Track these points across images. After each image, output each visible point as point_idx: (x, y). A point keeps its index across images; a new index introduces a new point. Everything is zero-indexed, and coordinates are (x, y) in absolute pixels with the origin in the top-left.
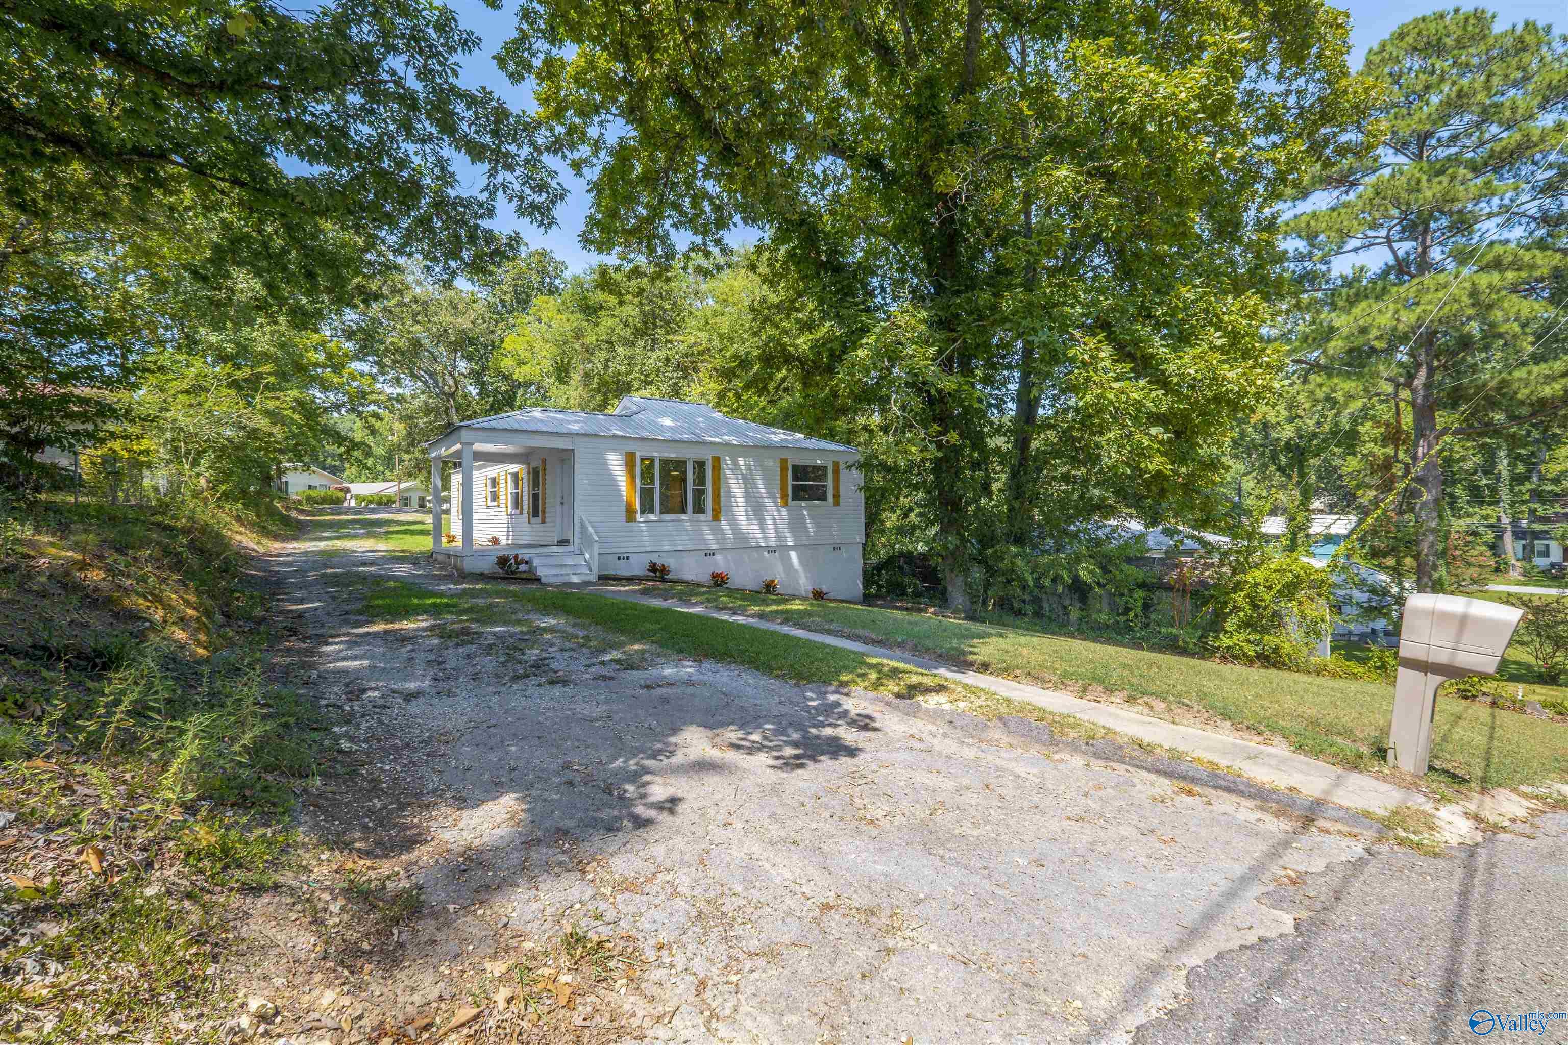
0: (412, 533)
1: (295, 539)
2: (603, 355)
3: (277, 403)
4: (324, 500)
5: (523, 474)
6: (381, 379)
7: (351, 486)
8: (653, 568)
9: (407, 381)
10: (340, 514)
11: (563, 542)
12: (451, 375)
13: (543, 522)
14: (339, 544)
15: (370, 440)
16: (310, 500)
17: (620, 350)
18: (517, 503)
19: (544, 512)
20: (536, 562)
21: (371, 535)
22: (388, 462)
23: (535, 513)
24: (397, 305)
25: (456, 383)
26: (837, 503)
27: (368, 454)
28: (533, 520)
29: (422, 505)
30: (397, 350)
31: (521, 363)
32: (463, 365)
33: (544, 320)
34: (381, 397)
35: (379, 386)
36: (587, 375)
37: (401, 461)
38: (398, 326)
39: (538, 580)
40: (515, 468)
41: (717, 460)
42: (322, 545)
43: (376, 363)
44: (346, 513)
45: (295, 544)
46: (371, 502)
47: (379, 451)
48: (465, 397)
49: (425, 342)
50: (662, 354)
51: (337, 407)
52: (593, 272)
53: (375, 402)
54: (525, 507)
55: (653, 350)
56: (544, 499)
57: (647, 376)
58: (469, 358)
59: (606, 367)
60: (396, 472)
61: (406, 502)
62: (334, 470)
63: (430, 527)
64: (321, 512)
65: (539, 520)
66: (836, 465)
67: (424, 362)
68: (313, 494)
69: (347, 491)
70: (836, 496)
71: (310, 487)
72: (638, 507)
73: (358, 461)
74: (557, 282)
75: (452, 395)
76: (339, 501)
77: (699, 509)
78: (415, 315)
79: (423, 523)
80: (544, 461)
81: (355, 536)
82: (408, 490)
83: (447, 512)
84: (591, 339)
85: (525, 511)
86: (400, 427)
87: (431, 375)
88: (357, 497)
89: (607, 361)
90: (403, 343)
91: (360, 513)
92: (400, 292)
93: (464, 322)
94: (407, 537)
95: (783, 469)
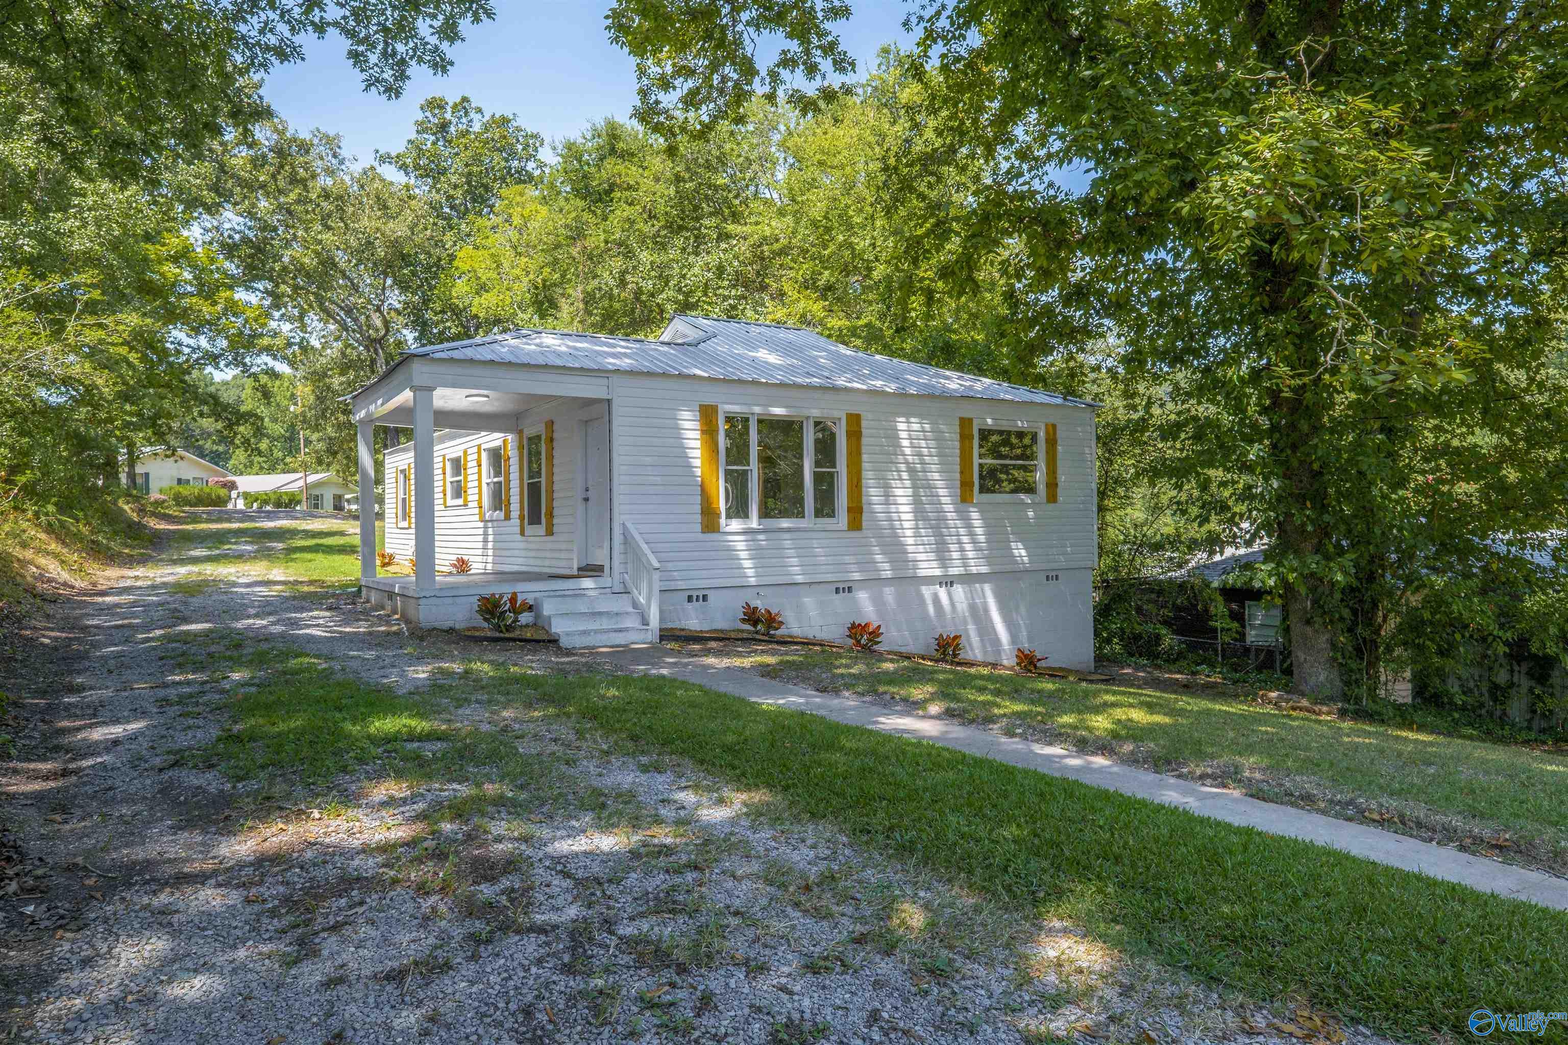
0: (330, 550)
1: (143, 561)
2: (617, 264)
3: (101, 334)
4: (200, 501)
5: (512, 452)
6: (277, 315)
7: (238, 479)
8: (752, 616)
9: (313, 320)
10: (219, 520)
11: (592, 570)
12: (378, 309)
13: (550, 532)
14: (210, 570)
15: (262, 411)
16: (180, 500)
17: (645, 256)
18: (499, 498)
19: (550, 515)
20: (548, 609)
21: (266, 554)
22: (290, 443)
23: (534, 518)
24: (298, 202)
25: (386, 323)
26: (1052, 498)
27: (259, 432)
28: (529, 530)
29: (338, 507)
30: (301, 269)
31: (482, 288)
32: (395, 299)
33: (517, 221)
34: (278, 342)
35: (273, 324)
36: (589, 299)
37: (308, 442)
38: (300, 233)
39: (553, 642)
40: (494, 439)
41: (854, 420)
42: (182, 572)
43: (267, 292)
44: (229, 521)
45: (140, 571)
46: (266, 502)
47: (278, 429)
48: (399, 344)
49: (341, 258)
50: (713, 259)
51: (214, 359)
52: (597, 135)
53: (268, 350)
54: (515, 507)
55: (697, 254)
56: (551, 492)
57: (688, 295)
58: (404, 286)
59: (623, 283)
60: (301, 457)
61: (316, 502)
62: (217, 458)
63: (357, 541)
64: (195, 519)
65: (541, 529)
66: (1052, 430)
67: (339, 293)
68: (184, 491)
69: (232, 486)
70: (1052, 486)
71: (180, 481)
72: (722, 506)
73: (246, 442)
74: (531, 166)
75: (380, 341)
76: (221, 501)
77: (825, 508)
78: (325, 218)
79: (342, 534)
80: (550, 424)
81: (240, 557)
82: (319, 484)
83: (380, 516)
84: (595, 239)
85: (515, 514)
86: (305, 391)
87: (349, 312)
88: (246, 495)
89: (623, 273)
90: (309, 261)
91: (252, 519)
92: (303, 182)
93: (398, 229)
94: (320, 557)
95: (965, 437)
